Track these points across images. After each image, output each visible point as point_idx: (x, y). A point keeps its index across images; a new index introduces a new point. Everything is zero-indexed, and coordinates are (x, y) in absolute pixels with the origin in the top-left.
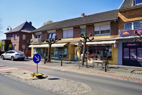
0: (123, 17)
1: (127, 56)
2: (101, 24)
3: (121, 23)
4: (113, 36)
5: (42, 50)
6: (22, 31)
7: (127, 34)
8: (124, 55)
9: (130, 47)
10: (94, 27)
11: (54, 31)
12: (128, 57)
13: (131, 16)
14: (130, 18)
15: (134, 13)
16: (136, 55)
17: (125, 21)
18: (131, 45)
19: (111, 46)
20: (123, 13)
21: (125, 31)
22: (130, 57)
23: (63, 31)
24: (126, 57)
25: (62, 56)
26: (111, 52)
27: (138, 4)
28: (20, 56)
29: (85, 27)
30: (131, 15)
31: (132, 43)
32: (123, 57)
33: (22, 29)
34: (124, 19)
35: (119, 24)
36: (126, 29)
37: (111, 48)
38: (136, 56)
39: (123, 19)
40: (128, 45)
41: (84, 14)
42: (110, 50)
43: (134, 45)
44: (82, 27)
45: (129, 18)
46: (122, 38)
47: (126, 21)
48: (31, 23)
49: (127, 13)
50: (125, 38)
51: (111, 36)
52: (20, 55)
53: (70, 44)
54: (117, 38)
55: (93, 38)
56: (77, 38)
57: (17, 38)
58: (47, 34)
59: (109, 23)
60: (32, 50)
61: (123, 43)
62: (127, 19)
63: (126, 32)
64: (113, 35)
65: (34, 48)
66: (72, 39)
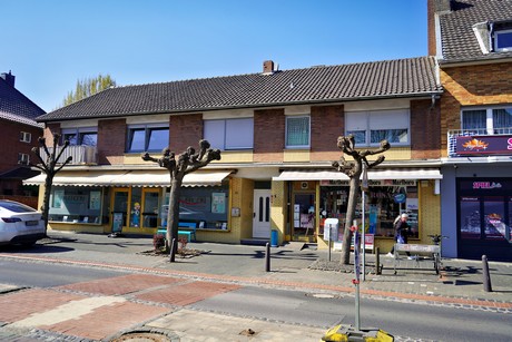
0: (456, 90)
1: (473, 226)
2: (373, 106)
3: (450, 107)
4: (423, 153)
5: (96, 197)
7: (481, 149)
8: (463, 221)
9: (482, 195)
10: (342, 114)
11: (165, 120)
12: (478, 230)
13: (485, 86)
14: (483, 94)
15: (494, 78)
16: (507, 223)
17: (463, 104)
18: (486, 185)
19: (416, 187)
20: (457, 73)
21: (474, 137)
22: (483, 229)
23: (203, 122)
24: (470, 227)
25: (202, 224)
26: (416, 211)
27: (505, 50)
28: (24, 227)
29: (306, 111)
30: (486, 82)
31: (491, 180)
32: (459, 227)
34: (463, 94)
35: (442, 112)
36: (476, 132)
37: (417, 197)
38: (504, 226)
39: (457, 94)
40: (476, 185)
41: (273, 64)
42: (411, 202)
43: (499, 185)
44: (292, 111)
45: (479, 94)
46: (464, 160)
47: (468, 103)
48: (10, 78)
49: (472, 76)
50: (475, 160)
51: (415, 152)
52: (27, 223)
53: (240, 175)
54: (444, 160)
55: (383, 159)
56: (271, 154)
58: (127, 129)
59: (406, 104)
61: (458, 180)
62: (474, 97)
63: (476, 141)
64: (419, 149)
66: (248, 157)
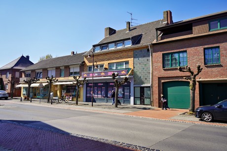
2: (74, 66)
6: (15, 68)
8: (87, 93)
9: (91, 87)
10: (70, 68)
13: (91, 61)
16: (94, 93)
17: (88, 65)
21: (85, 73)
22: (90, 95)
23: (48, 70)
24: (88, 95)
27: (96, 52)
28: (2, 95)
29: (63, 68)
32: (86, 95)
33: (16, 65)
35: (84, 67)
39: (87, 63)
40: (89, 85)
41: (74, 52)
44: (61, 67)
45: (90, 63)
48: (28, 57)
55: (57, 80)
56: (58, 78)
57: (10, 76)
60: (22, 90)
61: (86, 84)
65: (24, 88)
